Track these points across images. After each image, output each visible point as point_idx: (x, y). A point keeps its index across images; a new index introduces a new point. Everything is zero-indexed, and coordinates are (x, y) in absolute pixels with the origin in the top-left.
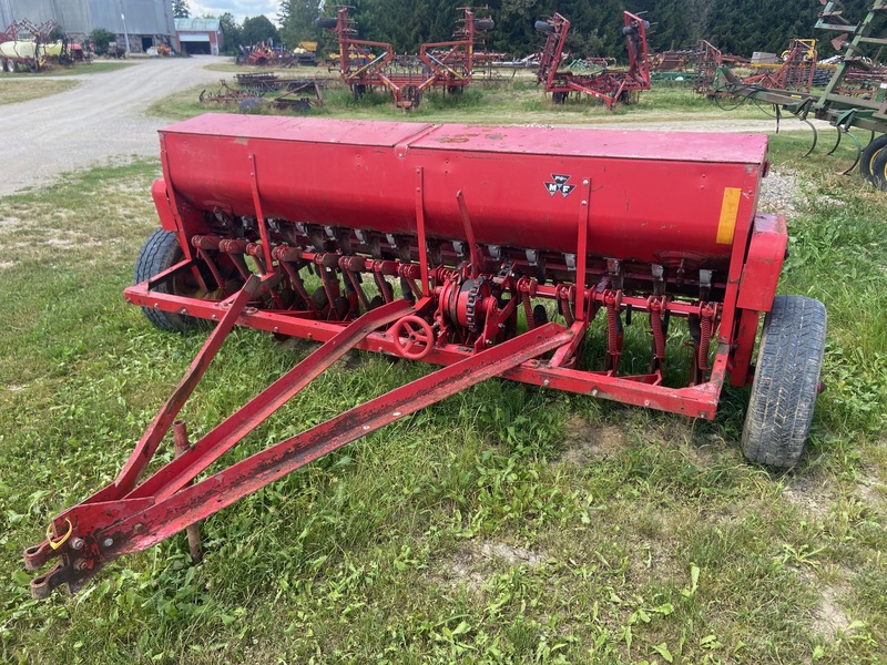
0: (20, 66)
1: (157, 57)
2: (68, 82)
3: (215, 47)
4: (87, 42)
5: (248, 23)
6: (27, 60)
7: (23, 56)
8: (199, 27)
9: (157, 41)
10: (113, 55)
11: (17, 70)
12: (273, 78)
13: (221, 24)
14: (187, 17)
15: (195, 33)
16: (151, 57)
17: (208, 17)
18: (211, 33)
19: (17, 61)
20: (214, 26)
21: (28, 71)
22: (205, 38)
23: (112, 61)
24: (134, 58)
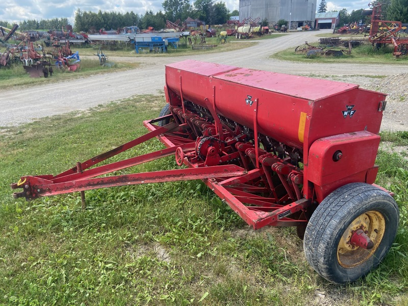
0: (243, 36)
1: (301, 31)
2: (255, 43)
3: (334, 25)
4: (276, 25)
5: (354, 13)
6: (246, 34)
7: (244, 32)
8: (329, 16)
9: (305, 24)
10: (282, 31)
11: (242, 38)
12: (338, 40)
13: (339, 14)
14: (325, 12)
15: (326, 19)
16: (298, 31)
17: (334, 11)
18: (333, 19)
19: (242, 34)
20: (336, 16)
21: (245, 38)
22: (330, 21)
23: (281, 33)
24: (291, 32)
